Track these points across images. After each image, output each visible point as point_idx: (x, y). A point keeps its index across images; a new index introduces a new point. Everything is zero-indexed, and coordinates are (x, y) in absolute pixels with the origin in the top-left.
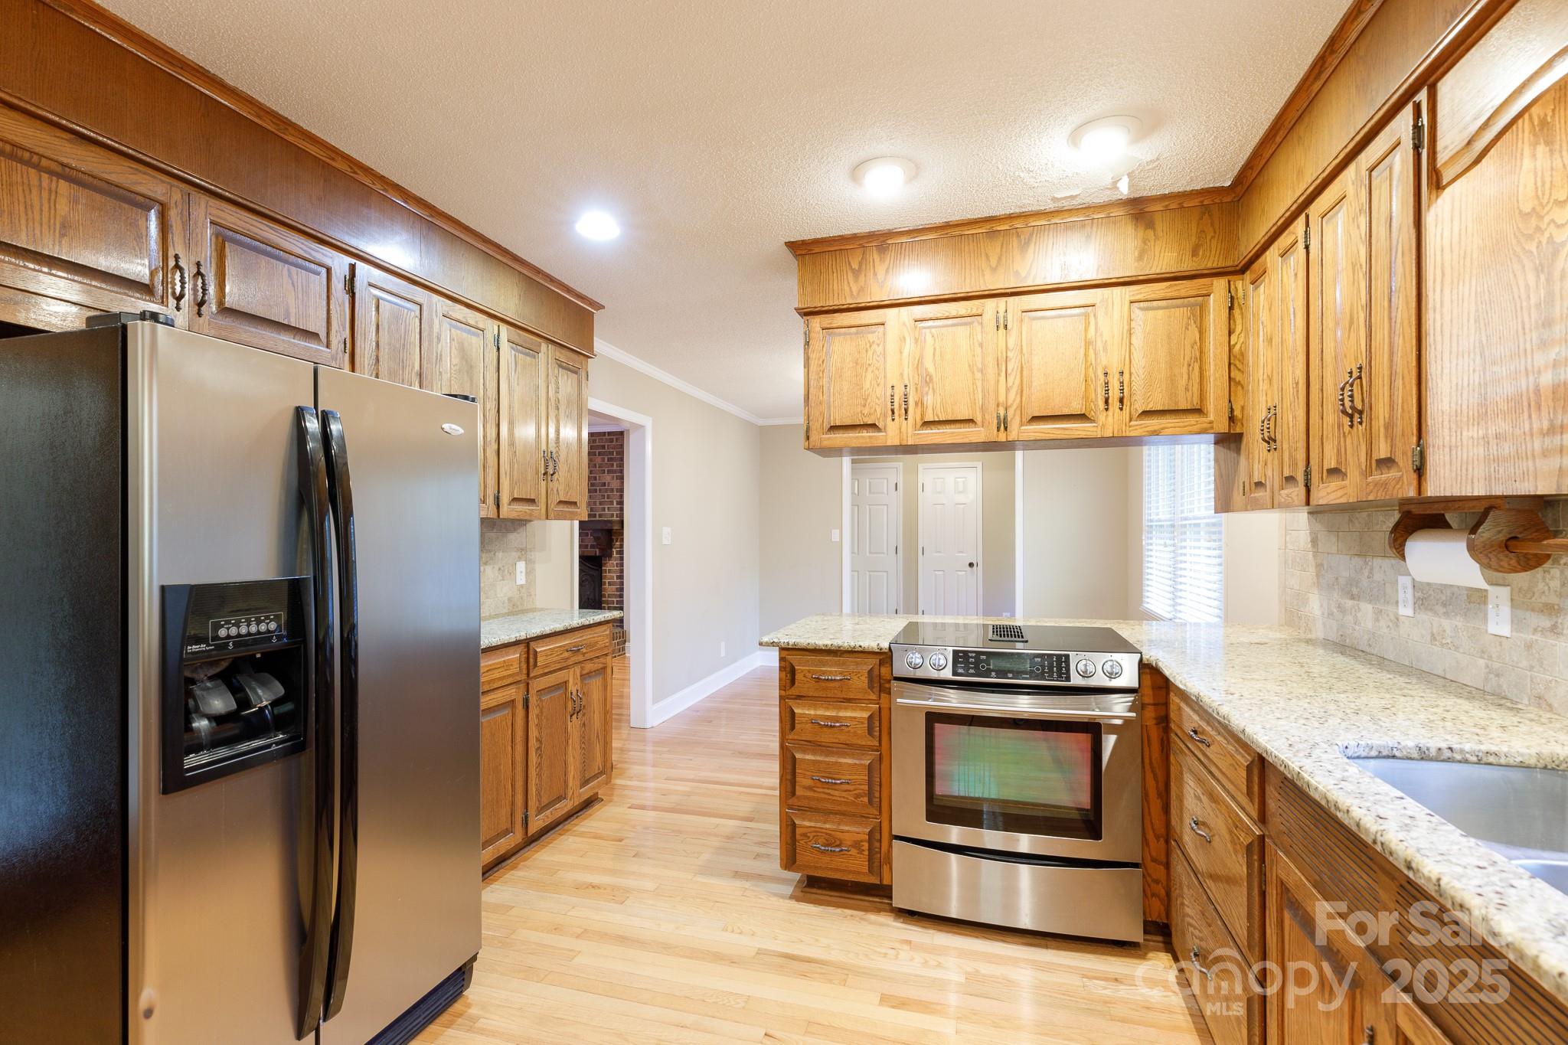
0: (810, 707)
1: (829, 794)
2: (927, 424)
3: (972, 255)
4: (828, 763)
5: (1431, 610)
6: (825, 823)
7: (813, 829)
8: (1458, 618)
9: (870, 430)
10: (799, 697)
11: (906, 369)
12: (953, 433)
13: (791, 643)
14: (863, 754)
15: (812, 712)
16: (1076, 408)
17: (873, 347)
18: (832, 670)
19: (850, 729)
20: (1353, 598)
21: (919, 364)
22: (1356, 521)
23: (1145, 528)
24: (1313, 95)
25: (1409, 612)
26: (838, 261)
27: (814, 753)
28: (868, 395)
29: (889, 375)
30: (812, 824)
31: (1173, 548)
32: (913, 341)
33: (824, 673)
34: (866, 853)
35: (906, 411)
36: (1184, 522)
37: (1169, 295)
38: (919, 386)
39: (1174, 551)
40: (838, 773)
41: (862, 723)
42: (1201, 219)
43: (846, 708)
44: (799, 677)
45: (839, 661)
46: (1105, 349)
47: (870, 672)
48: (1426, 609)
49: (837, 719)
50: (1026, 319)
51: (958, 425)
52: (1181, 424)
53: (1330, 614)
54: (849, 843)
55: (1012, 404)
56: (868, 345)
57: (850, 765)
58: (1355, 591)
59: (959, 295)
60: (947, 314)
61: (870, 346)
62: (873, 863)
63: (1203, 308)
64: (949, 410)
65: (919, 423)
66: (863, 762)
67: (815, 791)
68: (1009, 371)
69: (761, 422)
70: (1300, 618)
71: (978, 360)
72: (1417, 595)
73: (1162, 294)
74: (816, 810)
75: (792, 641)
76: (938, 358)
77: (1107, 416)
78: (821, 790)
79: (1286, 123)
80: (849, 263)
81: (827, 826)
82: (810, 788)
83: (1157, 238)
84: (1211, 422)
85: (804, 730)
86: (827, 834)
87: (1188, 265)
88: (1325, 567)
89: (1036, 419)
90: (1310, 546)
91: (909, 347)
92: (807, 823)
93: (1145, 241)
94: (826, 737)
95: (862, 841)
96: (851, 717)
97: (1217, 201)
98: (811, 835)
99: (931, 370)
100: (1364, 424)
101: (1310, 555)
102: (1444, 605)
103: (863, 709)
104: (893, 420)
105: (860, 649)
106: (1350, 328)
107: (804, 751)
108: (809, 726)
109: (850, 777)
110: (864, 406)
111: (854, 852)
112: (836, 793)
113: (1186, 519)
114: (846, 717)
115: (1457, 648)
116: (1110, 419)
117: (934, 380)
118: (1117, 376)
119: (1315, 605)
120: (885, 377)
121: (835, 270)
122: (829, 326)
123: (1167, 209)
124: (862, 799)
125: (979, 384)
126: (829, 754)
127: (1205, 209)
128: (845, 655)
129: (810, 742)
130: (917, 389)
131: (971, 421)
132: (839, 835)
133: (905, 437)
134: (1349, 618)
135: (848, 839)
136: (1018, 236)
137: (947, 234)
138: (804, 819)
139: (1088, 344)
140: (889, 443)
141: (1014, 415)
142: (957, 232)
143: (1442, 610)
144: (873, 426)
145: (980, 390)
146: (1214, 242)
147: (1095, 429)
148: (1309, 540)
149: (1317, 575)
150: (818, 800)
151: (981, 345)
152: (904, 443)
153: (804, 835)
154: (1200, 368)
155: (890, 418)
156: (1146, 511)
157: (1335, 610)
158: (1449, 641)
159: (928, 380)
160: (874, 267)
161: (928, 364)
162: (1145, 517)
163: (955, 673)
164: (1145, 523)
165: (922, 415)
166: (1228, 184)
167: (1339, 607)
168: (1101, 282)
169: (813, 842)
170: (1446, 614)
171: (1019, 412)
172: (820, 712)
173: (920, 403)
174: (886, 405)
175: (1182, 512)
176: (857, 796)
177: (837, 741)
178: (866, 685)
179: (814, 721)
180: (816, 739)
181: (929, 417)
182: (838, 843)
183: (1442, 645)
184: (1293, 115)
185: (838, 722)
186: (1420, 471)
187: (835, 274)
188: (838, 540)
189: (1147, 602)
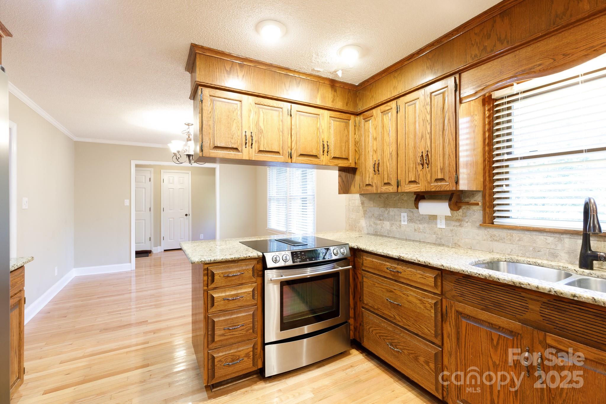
0: (222, 292)
1: (233, 335)
2: (260, 151)
3: (279, 82)
4: (232, 319)
5: (415, 222)
6: (230, 350)
7: (223, 357)
8: (425, 224)
9: (235, 151)
10: (215, 288)
11: (251, 124)
12: (271, 157)
13: (212, 260)
14: (249, 309)
15: (223, 294)
16: (314, 153)
17: (236, 111)
18: (234, 270)
19: (243, 298)
20: (380, 220)
21: (257, 124)
22: (382, 197)
23: (268, 199)
24: (404, 65)
25: (406, 223)
26: (219, 64)
27: (224, 315)
28: (234, 134)
29: (244, 126)
30: (224, 353)
31: (285, 207)
32: (254, 113)
33: (230, 272)
34: (252, 357)
35: (252, 144)
36: (291, 197)
37: (340, 117)
38: (257, 134)
39: (286, 208)
40: (238, 322)
41: (250, 294)
42: (348, 94)
43: (241, 288)
44: (216, 277)
45: (238, 265)
46: (323, 132)
47: (253, 268)
48: (412, 222)
49: (237, 295)
50: (298, 115)
51: (273, 154)
52: (343, 163)
53: (370, 226)
54: (243, 356)
55: (293, 148)
56: (234, 110)
57: (243, 316)
58: (381, 218)
59: (274, 97)
60: (269, 104)
61: (235, 110)
62: (254, 360)
63: (348, 123)
64: (270, 147)
65: (257, 151)
66: (250, 313)
67: (226, 335)
68: (292, 134)
69: (76, 139)
70: (356, 227)
71: (281, 127)
72: (408, 218)
73: (338, 116)
74: (225, 346)
75: (212, 259)
76: (265, 122)
77: (323, 157)
78: (229, 334)
79: (389, 71)
80: (225, 67)
81: (232, 351)
82: (223, 335)
83: (337, 96)
84: (351, 163)
85: (219, 305)
86: (232, 355)
87: (345, 108)
88: (368, 211)
89: (302, 155)
90: (361, 205)
91: (252, 115)
92: (221, 354)
93: (334, 96)
94: (231, 305)
95: (249, 352)
96: (244, 292)
97: (352, 89)
98: (223, 360)
99: (262, 127)
100: (429, 168)
101: (361, 208)
102: (419, 221)
103: (249, 287)
104: (246, 147)
105: (249, 258)
106: (421, 139)
107: (219, 316)
108: (223, 302)
109: (244, 322)
110: (232, 139)
111: (246, 359)
112: (237, 333)
113: (292, 196)
114: (242, 293)
115: (425, 233)
116: (324, 158)
117: (264, 132)
118: (326, 143)
119: (363, 223)
120: (242, 127)
121: (217, 68)
122: (213, 95)
123: (340, 87)
124: (249, 331)
125: (281, 137)
126: (232, 314)
127: (349, 91)
128: (240, 262)
129: (221, 310)
130: (256, 135)
131: (278, 153)
132: (238, 354)
133: (251, 156)
134: (379, 227)
135: (242, 354)
136: (296, 80)
137: (270, 69)
138: (219, 353)
139: (318, 129)
140: (244, 158)
141: (294, 152)
142: (274, 69)
143: (418, 222)
144: (236, 149)
145: (281, 140)
146: (352, 102)
147: (320, 162)
148: (360, 203)
149: (364, 214)
150: (227, 339)
151: (282, 121)
152: (251, 159)
153: (220, 361)
154: (348, 144)
155: (244, 146)
156: (268, 193)
157: (372, 224)
158: (422, 231)
159: (261, 131)
160: (237, 73)
161: (261, 124)
162: (268, 195)
163: (294, 262)
164: (268, 198)
165: (259, 147)
166: (357, 84)
167: (374, 223)
168: (322, 107)
169: (224, 362)
170: (421, 223)
171: (296, 151)
172: (228, 293)
173: (258, 142)
174: (242, 141)
175: (290, 194)
176: (248, 330)
177: (237, 306)
178: (251, 275)
179: (225, 299)
180: (225, 308)
181: (262, 149)
182: (238, 357)
183: (419, 232)
184: (393, 69)
185: (238, 296)
186: (457, 182)
187: (217, 70)
188: (128, 205)
189: (270, 226)
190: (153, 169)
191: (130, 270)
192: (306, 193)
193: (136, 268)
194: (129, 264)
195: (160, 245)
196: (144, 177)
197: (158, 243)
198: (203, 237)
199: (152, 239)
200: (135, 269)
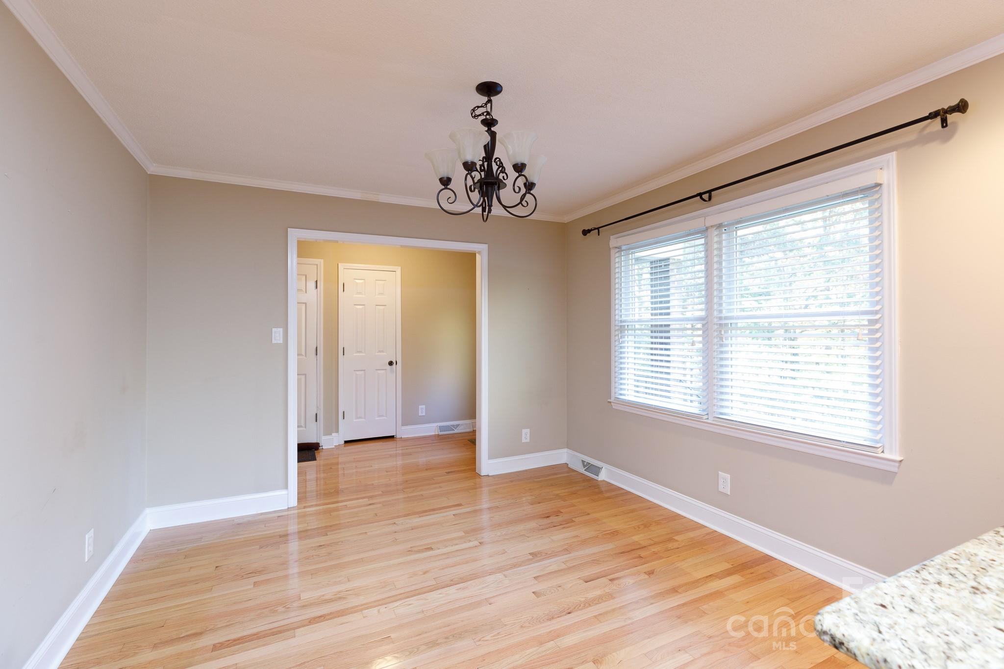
188: (281, 342)
189: (621, 394)
190: (322, 261)
191: (286, 508)
192: (668, 314)
193: (299, 499)
194: (284, 492)
195: (337, 431)
196: (304, 277)
197: (332, 427)
198: (424, 411)
199: (321, 417)
200: (296, 505)
